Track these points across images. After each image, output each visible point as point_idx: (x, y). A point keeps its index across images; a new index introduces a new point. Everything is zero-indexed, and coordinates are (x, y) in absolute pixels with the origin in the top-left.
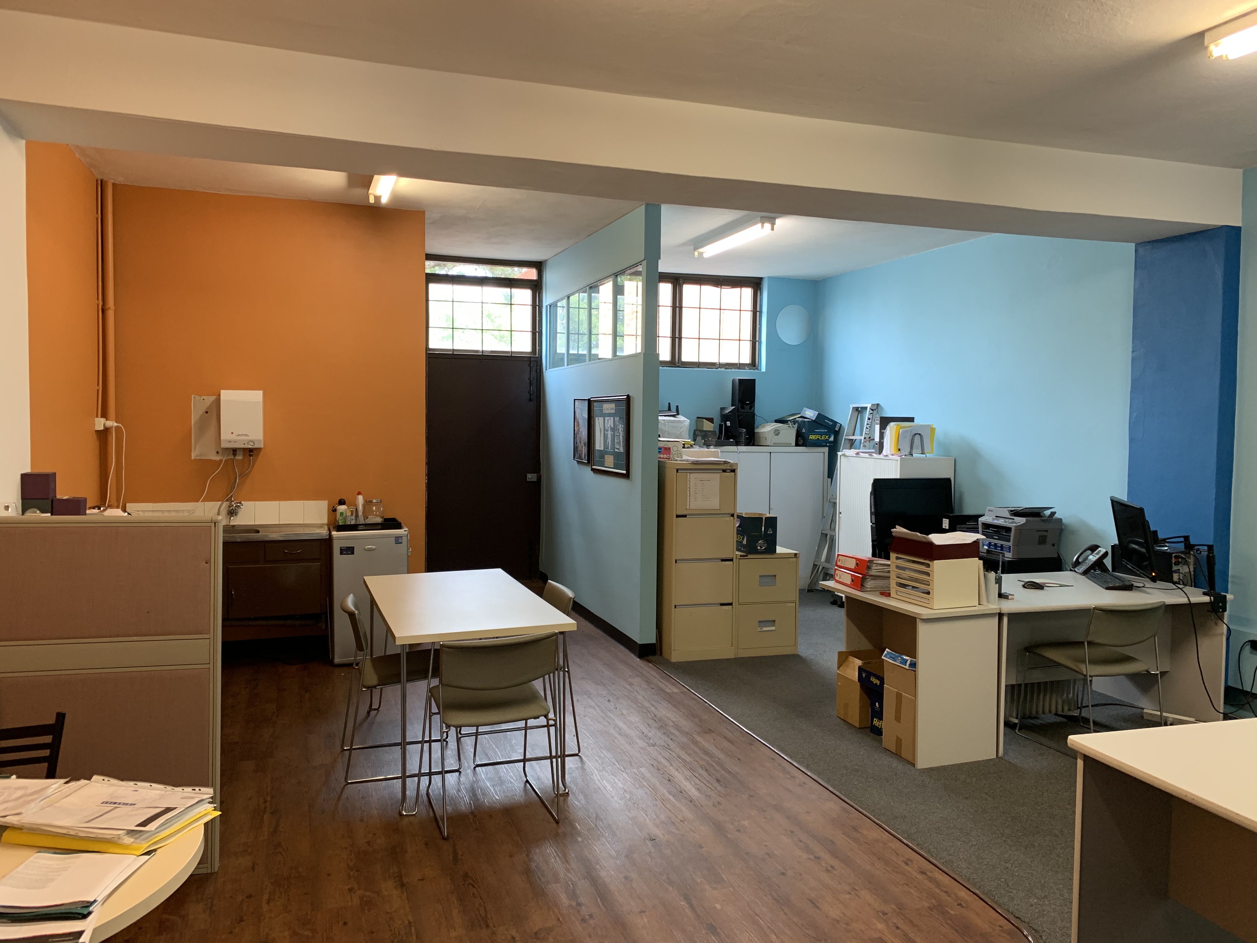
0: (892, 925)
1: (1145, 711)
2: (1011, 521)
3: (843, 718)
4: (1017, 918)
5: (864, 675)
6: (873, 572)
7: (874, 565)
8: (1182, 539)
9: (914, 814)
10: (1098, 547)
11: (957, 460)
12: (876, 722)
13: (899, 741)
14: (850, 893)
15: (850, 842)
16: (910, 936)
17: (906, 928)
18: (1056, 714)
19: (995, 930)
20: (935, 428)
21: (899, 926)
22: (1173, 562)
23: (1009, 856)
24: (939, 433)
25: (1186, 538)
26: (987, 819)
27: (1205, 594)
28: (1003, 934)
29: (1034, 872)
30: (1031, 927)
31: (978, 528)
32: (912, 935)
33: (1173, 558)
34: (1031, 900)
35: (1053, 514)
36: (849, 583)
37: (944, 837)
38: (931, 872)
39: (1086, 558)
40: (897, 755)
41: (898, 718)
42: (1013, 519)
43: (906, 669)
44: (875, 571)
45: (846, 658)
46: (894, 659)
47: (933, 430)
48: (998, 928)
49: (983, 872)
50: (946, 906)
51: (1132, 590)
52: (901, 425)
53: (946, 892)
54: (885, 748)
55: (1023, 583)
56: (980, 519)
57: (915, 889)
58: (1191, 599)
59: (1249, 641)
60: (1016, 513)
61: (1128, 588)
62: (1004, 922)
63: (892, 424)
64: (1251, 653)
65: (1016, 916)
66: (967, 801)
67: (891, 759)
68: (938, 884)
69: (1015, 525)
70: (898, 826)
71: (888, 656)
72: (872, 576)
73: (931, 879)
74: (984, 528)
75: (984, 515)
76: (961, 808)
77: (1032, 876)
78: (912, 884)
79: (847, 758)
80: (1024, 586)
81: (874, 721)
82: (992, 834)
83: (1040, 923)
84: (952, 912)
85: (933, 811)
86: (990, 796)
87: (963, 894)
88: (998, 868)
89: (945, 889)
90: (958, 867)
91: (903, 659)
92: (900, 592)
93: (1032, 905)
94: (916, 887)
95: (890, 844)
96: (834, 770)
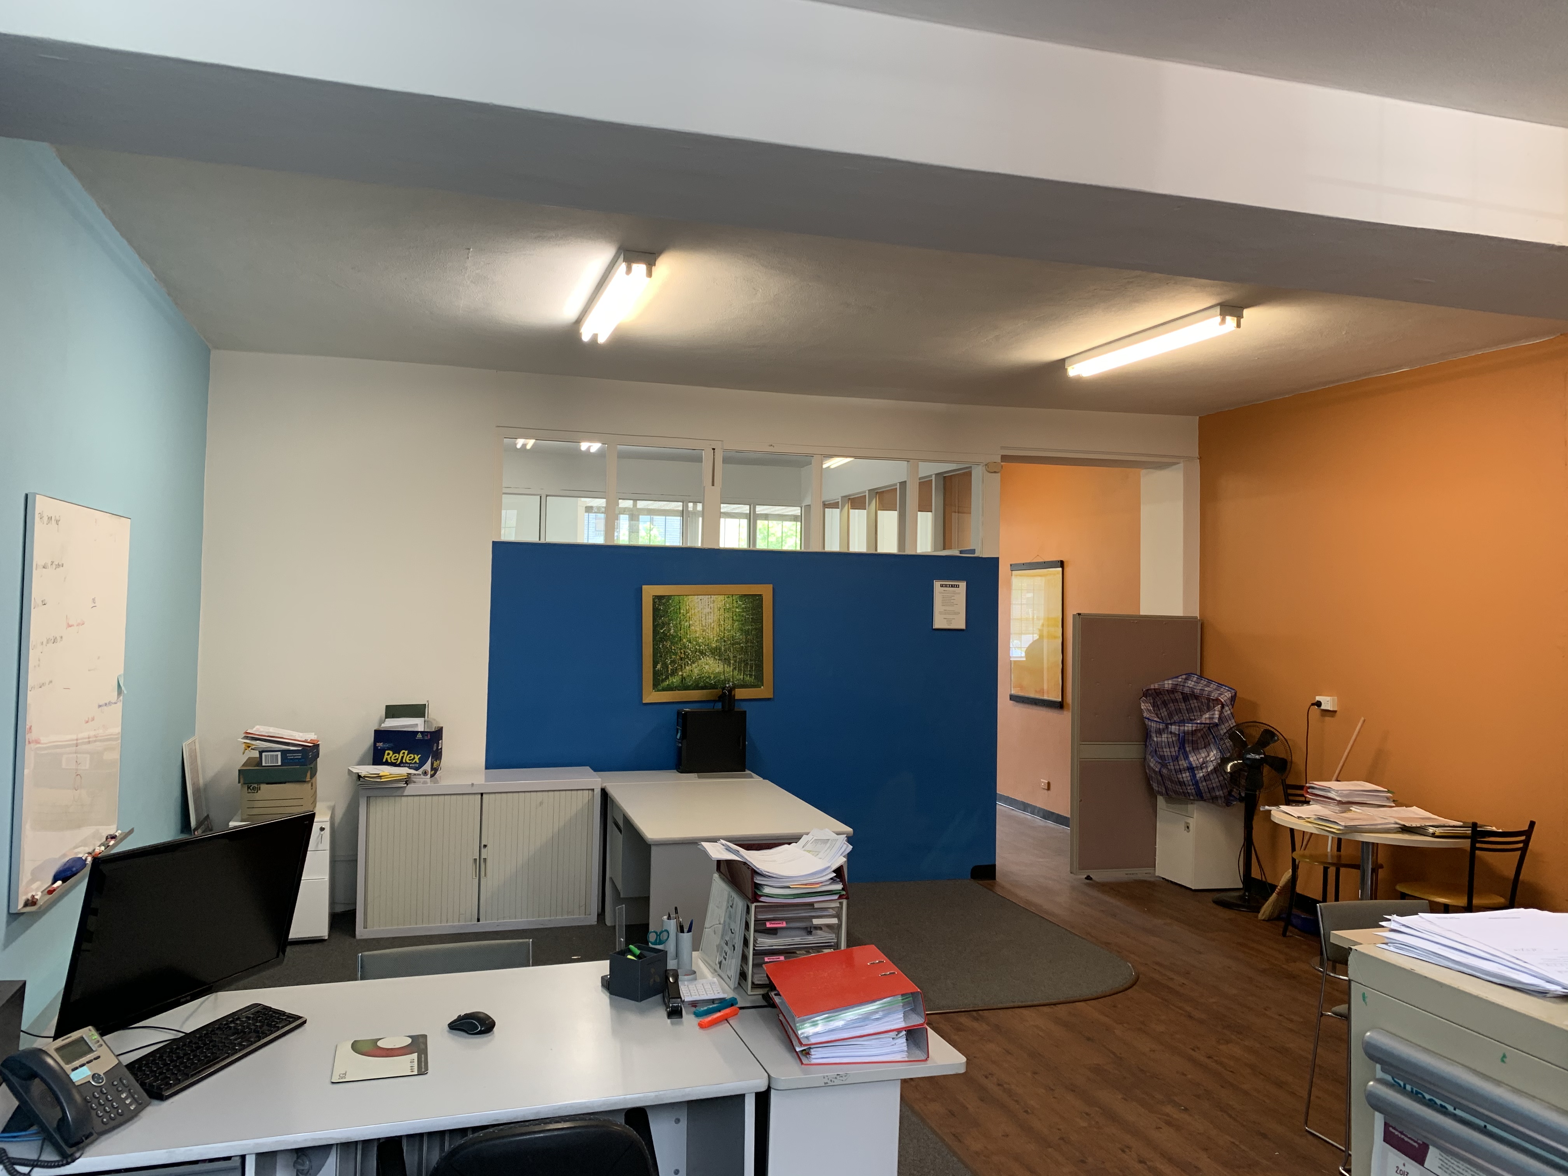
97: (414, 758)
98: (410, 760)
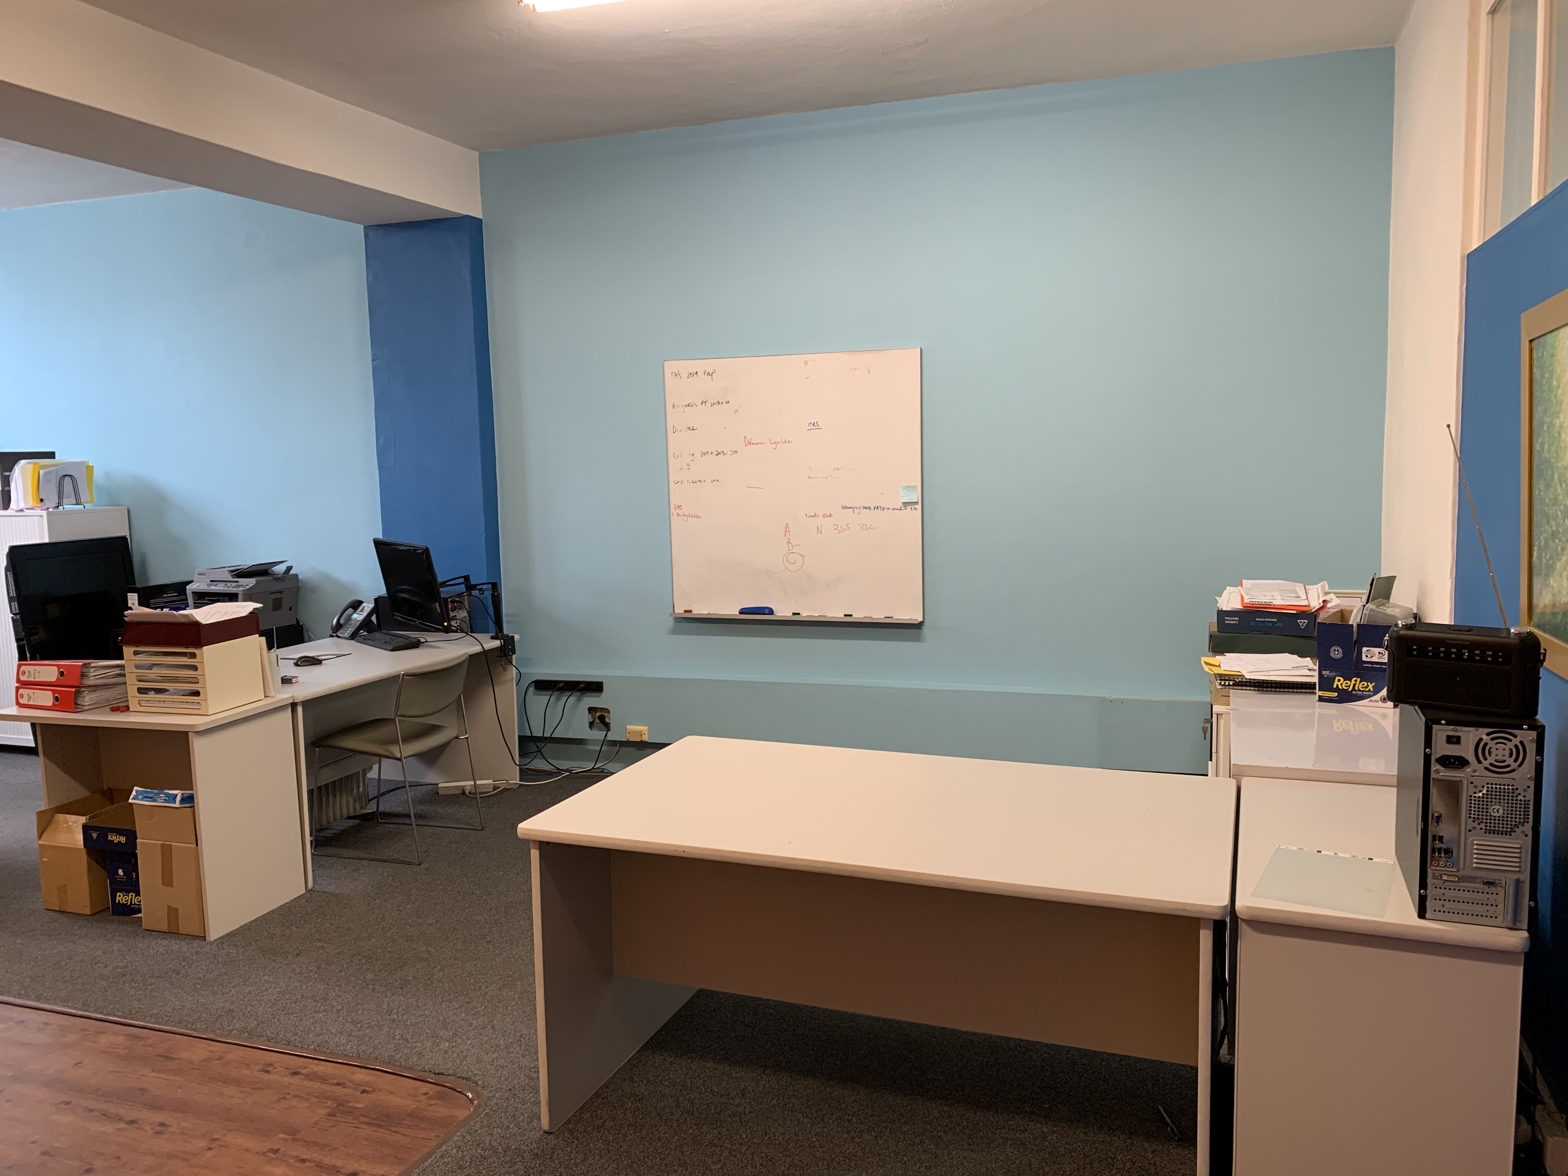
0: (292, 1161)
1: (440, 785)
2: (234, 584)
3: (57, 909)
4: (438, 1074)
5: (95, 835)
6: (91, 681)
7: (92, 670)
8: (462, 580)
9: (241, 1002)
10: (361, 602)
11: (131, 511)
12: (120, 898)
13: (173, 913)
14: (210, 1149)
15: (171, 1078)
16: (325, 1163)
17: (315, 1155)
18: (349, 818)
19: (421, 1101)
20: (93, 466)
21: (304, 1157)
22: (450, 607)
23: (388, 1005)
24: (98, 475)
25: (467, 578)
26: (337, 971)
27: (493, 638)
28: (432, 1102)
29: (426, 1012)
30: (459, 1077)
31: (187, 599)
32: (327, 1160)
33: (450, 604)
34: (441, 1047)
35: (289, 568)
36: (50, 704)
37: (298, 1017)
38: (305, 1068)
39: (349, 618)
40: (173, 933)
41: (167, 880)
42: (238, 582)
43: (177, 808)
44: (94, 678)
45: (52, 817)
46: (152, 799)
47: (90, 469)
48: (423, 1097)
49: (371, 1038)
50: (349, 1102)
51: (418, 647)
52: (41, 464)
53: (338, 1084)
54: (147, 930)
55: (295, 661)
56: (188, 587)
57: (297, 1099)
58: (484, 646)
59: (533, 682)
60: (240, 574)
61: (415, 645)
62: (426, 1087)
63: (23, 462)
64: (535, 695)
65: (437, 1072)
66: (300, 959)
67: (165, 942)
68: (323, 1079)
69: (241, 589)
70: (229, 1026)
71: (140, 797)
72: (89, 686)
73: (310, 1077)
74: (196, 598)
75: (192, 581)
76: (298, 970)
77: (427, 1017)
78: (289, 1094)
79: (96, 964)
80: (296, 665)
81: (118, 898)
82: (354, 987)
83: (466, 1068)
84: (360, 1106)
85: (264, 988)
86: (324, 941)
87: (361, 1076)
88: (384, 1025)
89: (335, 1081)
90: (337, 1046)
91: (167, 795)
92: (145, 701)
93: (446, 1052)
94: (297, 1096)
95: (229, 1057)
96: (86, 986)
97: (1368, 686)
98: (1362, 688)
